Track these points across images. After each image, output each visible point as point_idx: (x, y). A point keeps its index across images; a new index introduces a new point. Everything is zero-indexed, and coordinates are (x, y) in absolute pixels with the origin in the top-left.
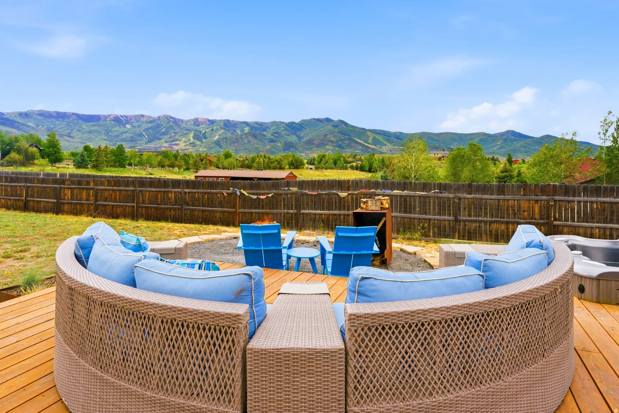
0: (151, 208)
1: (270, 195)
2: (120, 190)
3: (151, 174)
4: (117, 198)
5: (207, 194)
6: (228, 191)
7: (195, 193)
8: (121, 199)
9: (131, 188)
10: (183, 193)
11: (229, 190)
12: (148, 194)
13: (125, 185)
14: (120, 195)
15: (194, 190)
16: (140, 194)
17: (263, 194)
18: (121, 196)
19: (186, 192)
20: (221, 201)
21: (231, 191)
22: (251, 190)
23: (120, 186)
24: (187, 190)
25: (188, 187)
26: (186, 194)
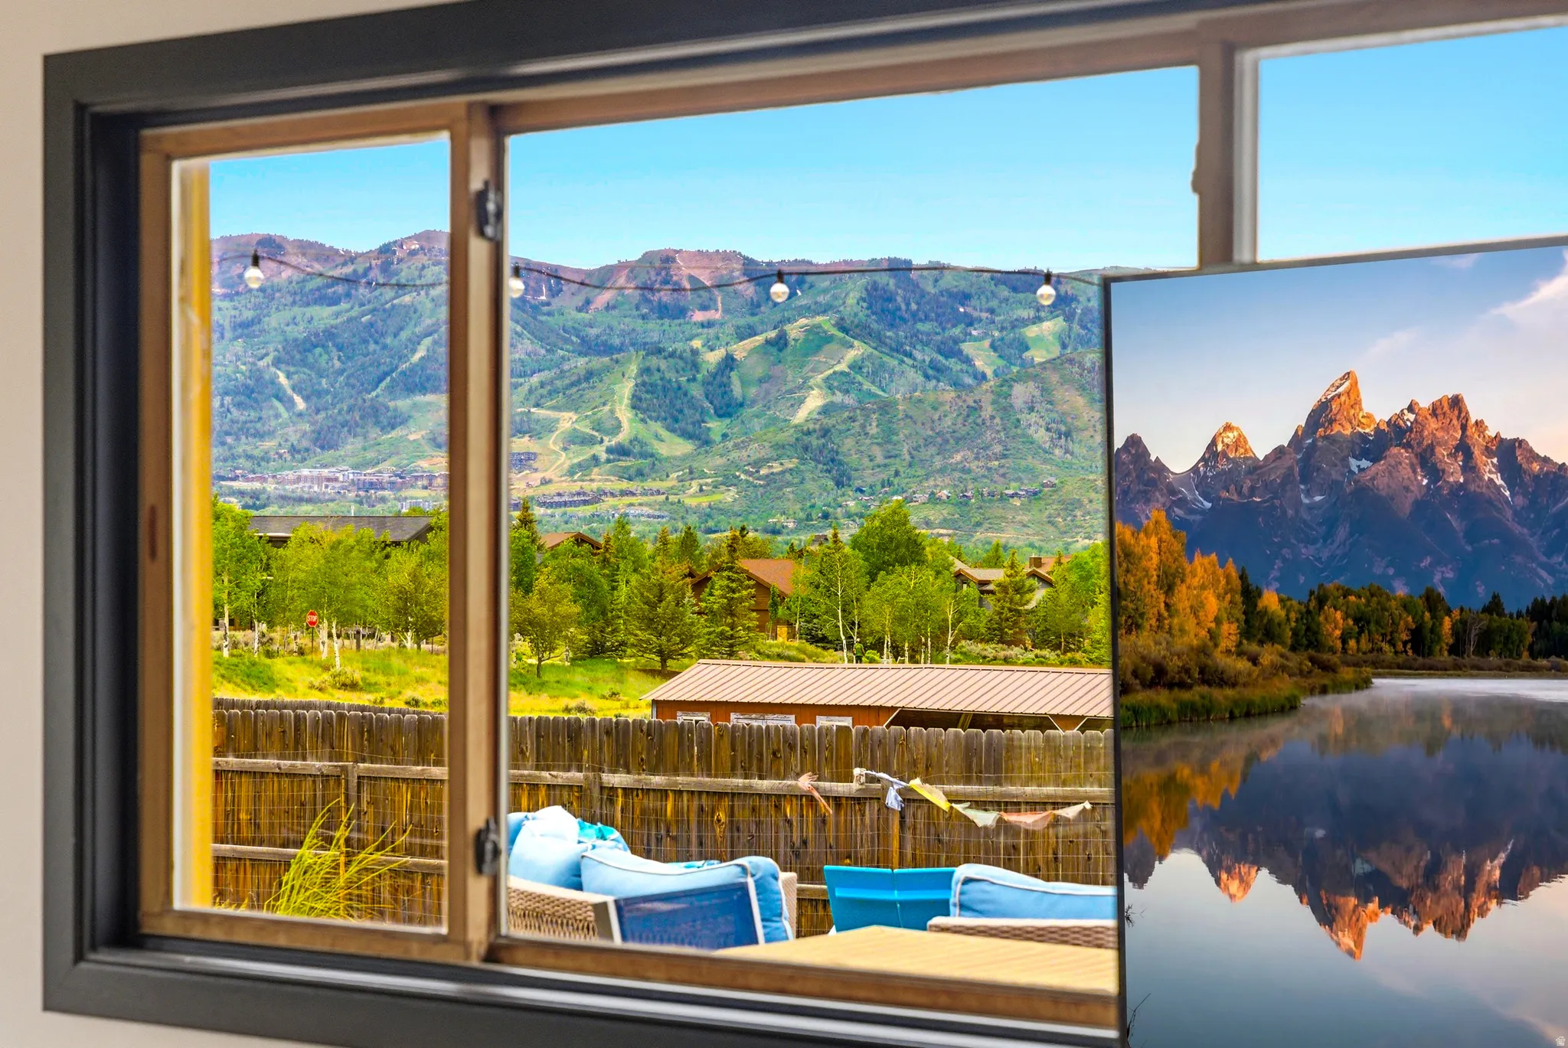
0: (425, 876)
1: (1071, 812)
2: (260, 775)
3: (352, 686)
4: (243, 816)
5: (726, 802)
6: (841, 788)
7: (663, 793)
8: (264, 821)
9: (316, 765)
10: (596, 793)
11: (849, 778)
12: (407, 797)
13: (285, 747)
14: (257, 799)
15: (658, 780)
16: (365, 797)
17: (1034, 805)
18: (264, 809)
19: (613, 789)
20: (805, 843)
21: (855, 786)
22: (968, 781)
23: (254, 751)
24: (617, 779)
25: (621, 763)
26: (611, 801)
